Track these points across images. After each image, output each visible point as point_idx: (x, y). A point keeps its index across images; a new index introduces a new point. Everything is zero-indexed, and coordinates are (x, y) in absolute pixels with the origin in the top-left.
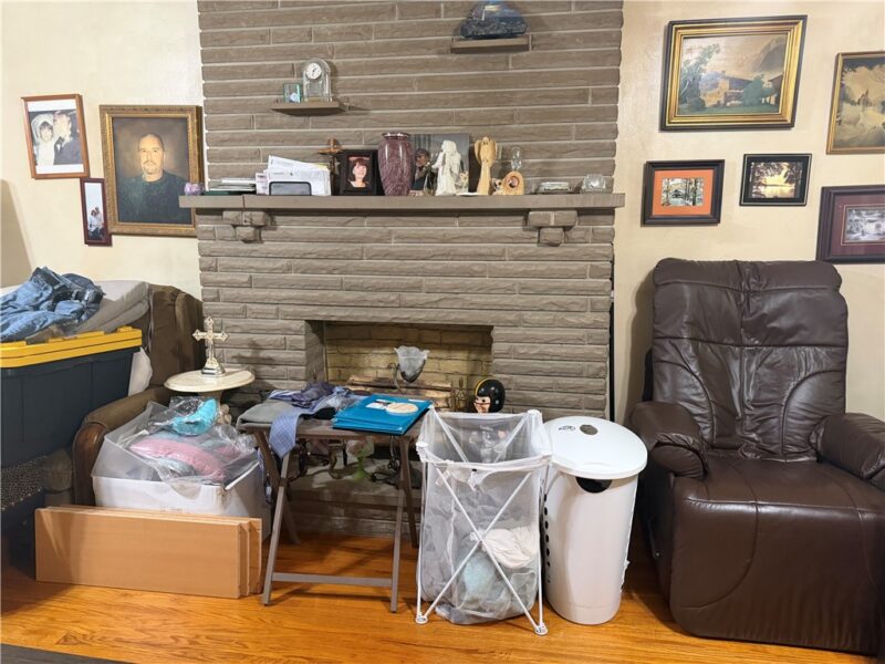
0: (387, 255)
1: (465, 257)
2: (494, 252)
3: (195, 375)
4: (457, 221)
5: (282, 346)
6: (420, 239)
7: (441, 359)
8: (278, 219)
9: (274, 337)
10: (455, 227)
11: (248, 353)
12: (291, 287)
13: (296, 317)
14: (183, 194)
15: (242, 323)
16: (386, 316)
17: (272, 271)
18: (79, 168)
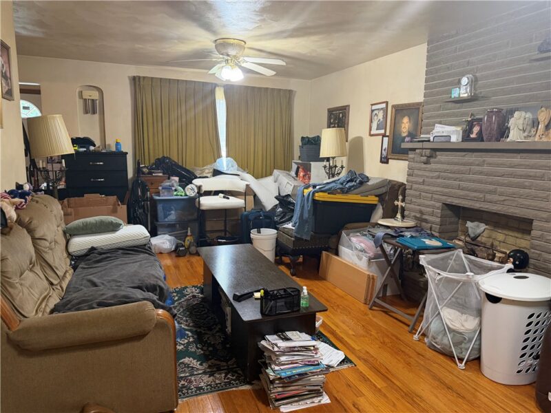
0: (481, 173)
1: (521, 176)
2: (538, 175)
3: (392, 220)
4: (519, 156)
5: (432, 214)
6: (498, 165)
7: (517, 237)
8: (438, 153)
9: (428, 209)
10: (517, 159)
11: (418, 215)
12: (438, 186)
13: (438, 201)
14: (404, 142)
15: (418, 201)
16: (477, 205)
17: (432, 178)
18: (382, 131)
